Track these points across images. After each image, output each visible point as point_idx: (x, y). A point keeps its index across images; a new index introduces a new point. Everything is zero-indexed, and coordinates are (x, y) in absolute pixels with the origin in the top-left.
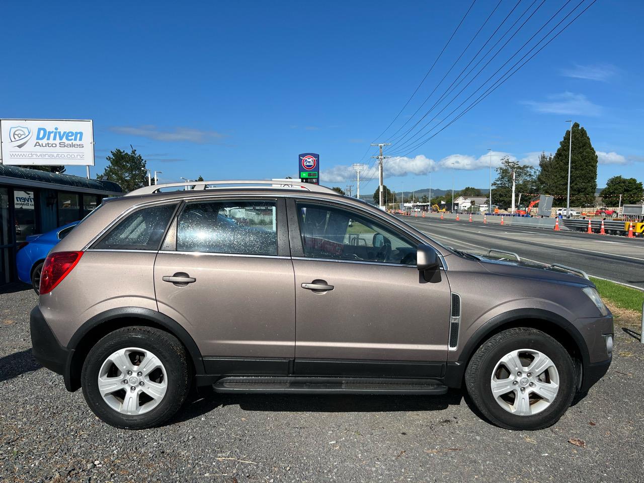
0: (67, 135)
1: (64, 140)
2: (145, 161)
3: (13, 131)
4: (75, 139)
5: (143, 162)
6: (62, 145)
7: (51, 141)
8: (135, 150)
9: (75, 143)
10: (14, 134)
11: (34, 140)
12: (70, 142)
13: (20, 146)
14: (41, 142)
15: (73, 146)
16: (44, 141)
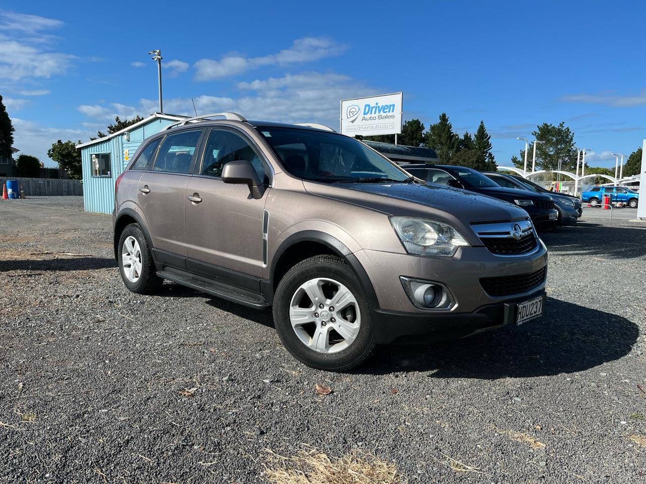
0: (384, 108)
1: (382, 113)
2: (573, 134)
3: (349, 108)
4: (389, 112)
5: (571, 134)
6: (380, 117)
7: (373, 115)
8: (563, 123)
9: (388, 114)
10: (350, 112)
11: (362, 116)
12: (385, 114)
13: (353, 122)
14: (366, 116)
15: (387, 117)
16: (368, 116)
